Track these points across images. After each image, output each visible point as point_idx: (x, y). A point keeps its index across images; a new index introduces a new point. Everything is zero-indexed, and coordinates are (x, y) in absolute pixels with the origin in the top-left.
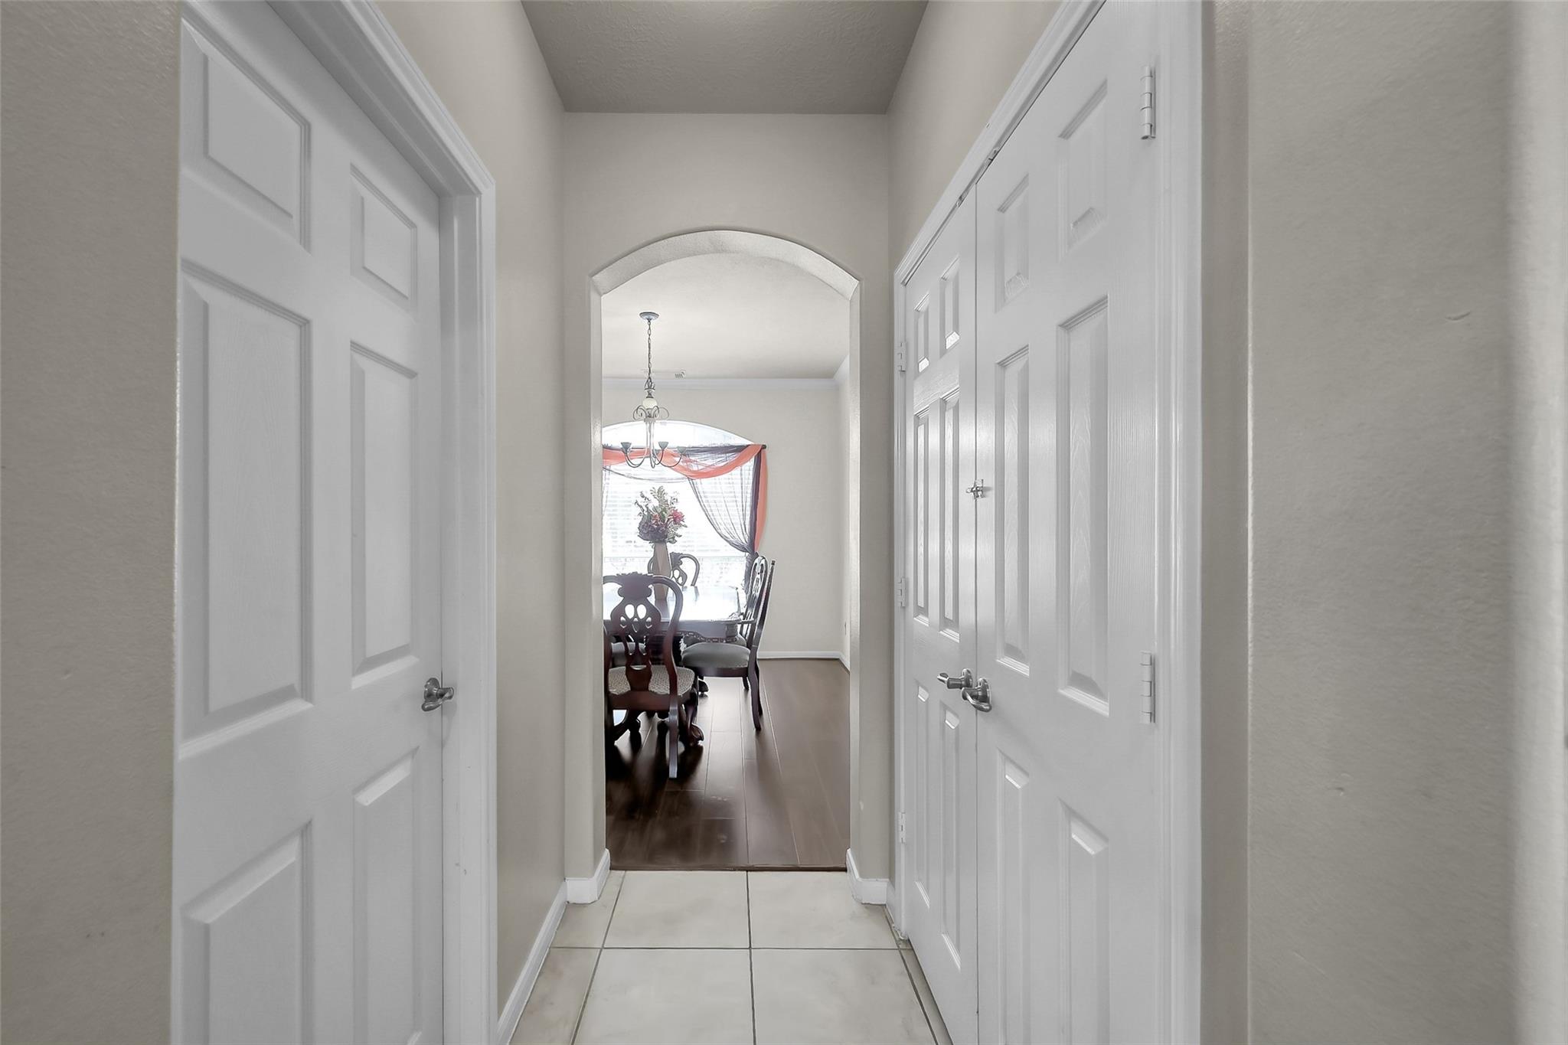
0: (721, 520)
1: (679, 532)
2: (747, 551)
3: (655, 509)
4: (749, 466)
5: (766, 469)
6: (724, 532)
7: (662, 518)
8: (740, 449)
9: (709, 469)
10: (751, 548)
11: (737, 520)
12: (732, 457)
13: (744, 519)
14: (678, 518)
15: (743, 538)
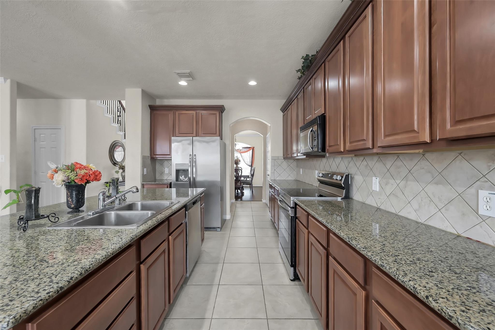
0: (246, 161)
1: (240, 163)
2: (250, 166)
3: (236, 159)
4: (251, 151)
5: (254, 151)
6: (246, 163)
7: (237, 160)
8: (250, 148)
9: (244, 151)
10: (251, 166)
11: (249, 161)
12: (248, 149)
13: (250, 160)
14: (240, 161)
15: (250, 164)
